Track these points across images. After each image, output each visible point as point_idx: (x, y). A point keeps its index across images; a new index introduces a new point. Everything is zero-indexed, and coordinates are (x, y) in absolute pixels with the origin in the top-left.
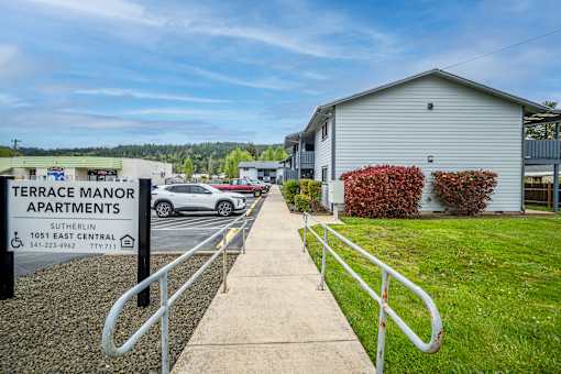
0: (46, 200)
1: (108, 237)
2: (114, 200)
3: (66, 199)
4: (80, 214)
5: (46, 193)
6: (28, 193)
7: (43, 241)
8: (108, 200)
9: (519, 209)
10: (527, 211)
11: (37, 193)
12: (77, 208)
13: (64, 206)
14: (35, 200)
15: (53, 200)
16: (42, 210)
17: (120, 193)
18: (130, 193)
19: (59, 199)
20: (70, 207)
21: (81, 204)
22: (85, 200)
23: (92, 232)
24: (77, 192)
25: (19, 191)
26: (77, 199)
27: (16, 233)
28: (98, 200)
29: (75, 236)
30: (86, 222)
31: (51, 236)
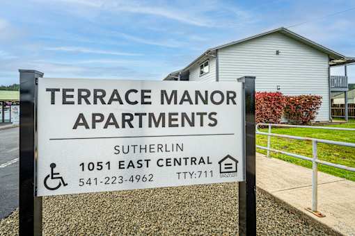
0: (106, 110)
1: (202, 161)
2: (210, 108)
3: (139, 108)
4: (160, 130)
5: (106, 99)
6: (75, 99)
7: (101, 175)
8: (201, 107)
9: (328, 120)
10: (333, 121)
11: (91, 99)
12: (155, 121)
13: (136, 118)
14: (88, 110)
15: (117, 110)
16: (100, 126)
17: (217, 98)
18: (231, 97)
19: (126, 108)
20: (145, 119)
21: (162, 115)
22: (168, 109)
23: (178, 155)
24: (155, 97)
25: (59, 95)
26: (156, 108)
27: (53, 166)
28: (187, 108)
29: (153, 164)
30: (170, 142)
31: (115, 165)
